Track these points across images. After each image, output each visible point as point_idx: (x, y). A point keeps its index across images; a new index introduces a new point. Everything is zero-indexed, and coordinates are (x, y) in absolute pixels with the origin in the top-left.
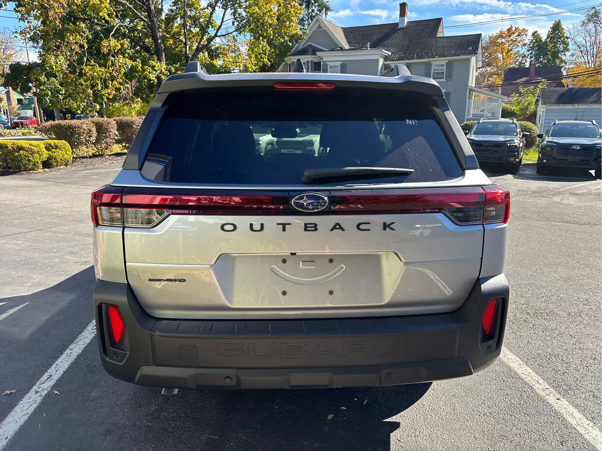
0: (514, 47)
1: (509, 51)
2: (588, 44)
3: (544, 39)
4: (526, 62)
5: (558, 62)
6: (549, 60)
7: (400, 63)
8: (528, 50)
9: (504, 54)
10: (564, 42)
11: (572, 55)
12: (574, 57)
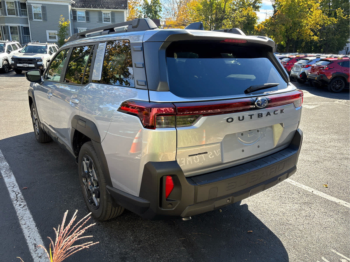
0: (135, 6)
1: (133, 8)
2: (170, 9)
3: (150, 3)
4: (142, 15)
5: (157, 17)
6: (153, 15)
7: (77, 9)
8: (143, 9)
9: (131, 9)
10: (159, 6)
11: (164, 14)
12: (165, 15)
